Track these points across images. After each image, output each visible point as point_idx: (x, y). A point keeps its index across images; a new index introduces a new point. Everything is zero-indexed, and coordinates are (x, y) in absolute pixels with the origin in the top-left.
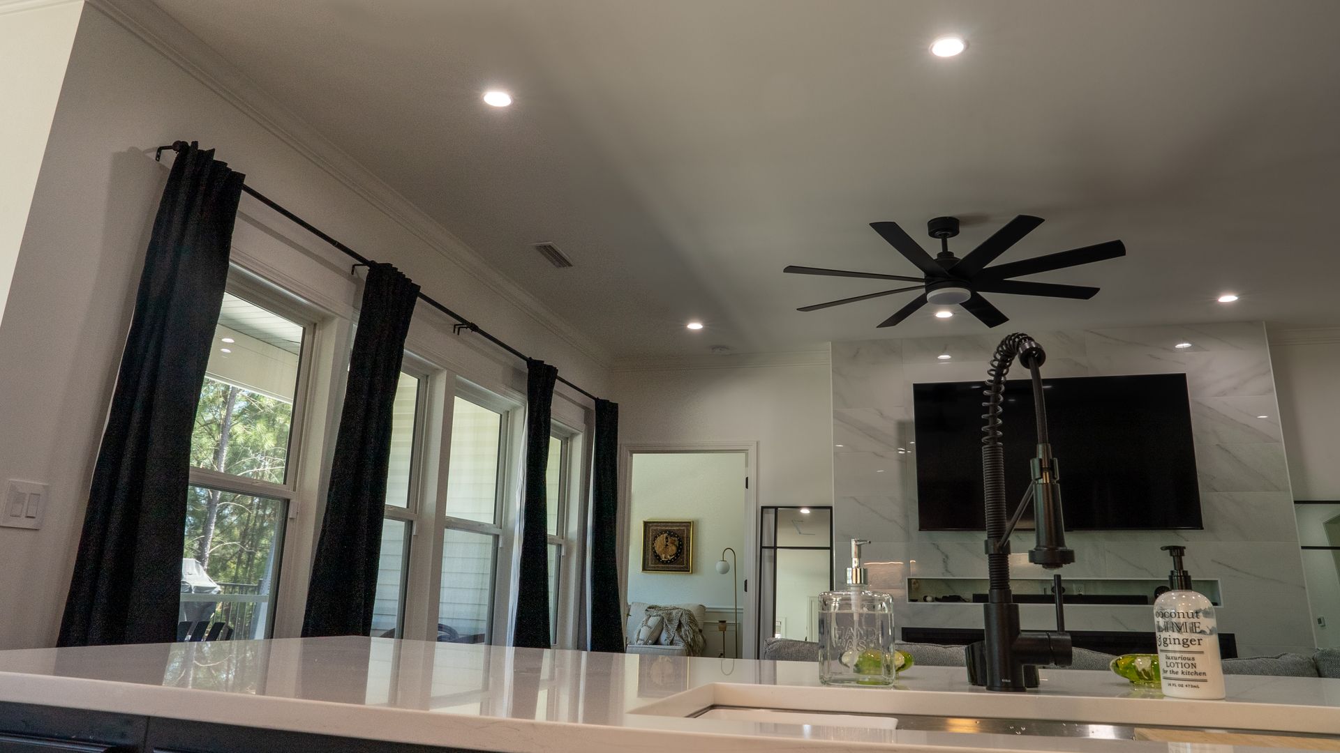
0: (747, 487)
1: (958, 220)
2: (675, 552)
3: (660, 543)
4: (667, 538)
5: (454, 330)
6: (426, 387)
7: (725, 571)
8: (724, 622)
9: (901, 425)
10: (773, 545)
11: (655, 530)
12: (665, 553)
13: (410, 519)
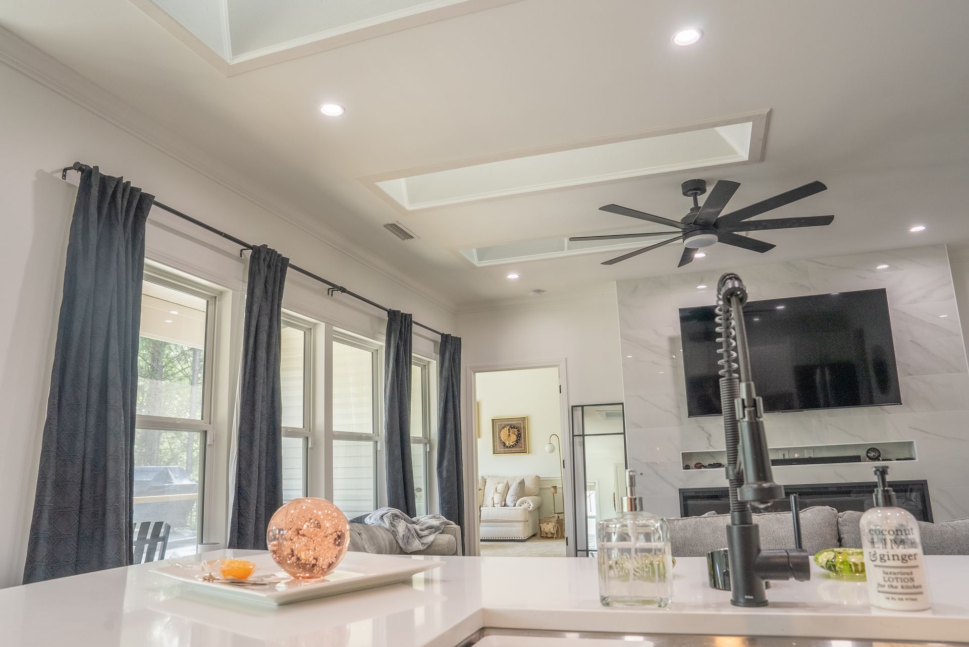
0: (560, 392)
1: (705, 182)
2: (515, 439)
3: (504, 433)
4: (509, 430)
5: (328, 293)
6: (311, 337)
7: (553, 450)
8: (556, 487)
9: (672, 340)
10: (582, 434)
11: (500, 424)
12: (509, 440)
13: (306, 434)
